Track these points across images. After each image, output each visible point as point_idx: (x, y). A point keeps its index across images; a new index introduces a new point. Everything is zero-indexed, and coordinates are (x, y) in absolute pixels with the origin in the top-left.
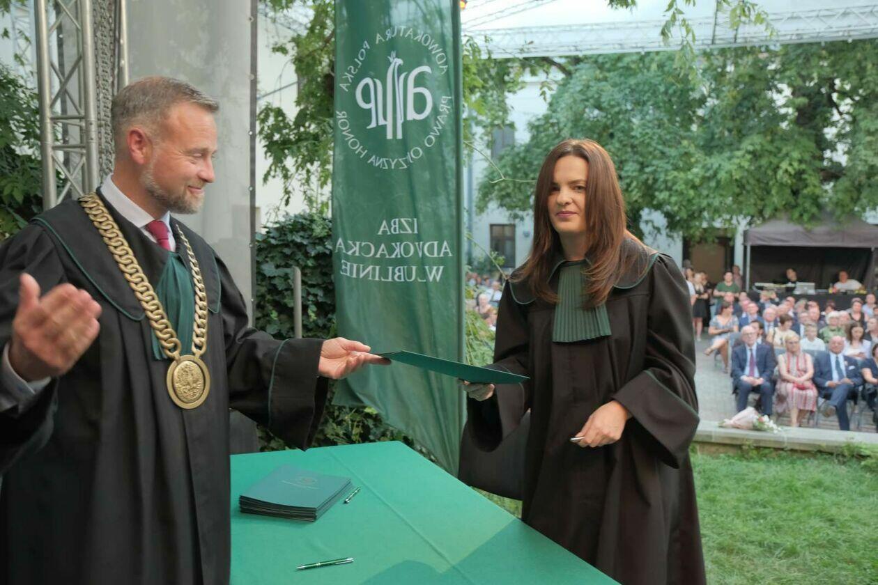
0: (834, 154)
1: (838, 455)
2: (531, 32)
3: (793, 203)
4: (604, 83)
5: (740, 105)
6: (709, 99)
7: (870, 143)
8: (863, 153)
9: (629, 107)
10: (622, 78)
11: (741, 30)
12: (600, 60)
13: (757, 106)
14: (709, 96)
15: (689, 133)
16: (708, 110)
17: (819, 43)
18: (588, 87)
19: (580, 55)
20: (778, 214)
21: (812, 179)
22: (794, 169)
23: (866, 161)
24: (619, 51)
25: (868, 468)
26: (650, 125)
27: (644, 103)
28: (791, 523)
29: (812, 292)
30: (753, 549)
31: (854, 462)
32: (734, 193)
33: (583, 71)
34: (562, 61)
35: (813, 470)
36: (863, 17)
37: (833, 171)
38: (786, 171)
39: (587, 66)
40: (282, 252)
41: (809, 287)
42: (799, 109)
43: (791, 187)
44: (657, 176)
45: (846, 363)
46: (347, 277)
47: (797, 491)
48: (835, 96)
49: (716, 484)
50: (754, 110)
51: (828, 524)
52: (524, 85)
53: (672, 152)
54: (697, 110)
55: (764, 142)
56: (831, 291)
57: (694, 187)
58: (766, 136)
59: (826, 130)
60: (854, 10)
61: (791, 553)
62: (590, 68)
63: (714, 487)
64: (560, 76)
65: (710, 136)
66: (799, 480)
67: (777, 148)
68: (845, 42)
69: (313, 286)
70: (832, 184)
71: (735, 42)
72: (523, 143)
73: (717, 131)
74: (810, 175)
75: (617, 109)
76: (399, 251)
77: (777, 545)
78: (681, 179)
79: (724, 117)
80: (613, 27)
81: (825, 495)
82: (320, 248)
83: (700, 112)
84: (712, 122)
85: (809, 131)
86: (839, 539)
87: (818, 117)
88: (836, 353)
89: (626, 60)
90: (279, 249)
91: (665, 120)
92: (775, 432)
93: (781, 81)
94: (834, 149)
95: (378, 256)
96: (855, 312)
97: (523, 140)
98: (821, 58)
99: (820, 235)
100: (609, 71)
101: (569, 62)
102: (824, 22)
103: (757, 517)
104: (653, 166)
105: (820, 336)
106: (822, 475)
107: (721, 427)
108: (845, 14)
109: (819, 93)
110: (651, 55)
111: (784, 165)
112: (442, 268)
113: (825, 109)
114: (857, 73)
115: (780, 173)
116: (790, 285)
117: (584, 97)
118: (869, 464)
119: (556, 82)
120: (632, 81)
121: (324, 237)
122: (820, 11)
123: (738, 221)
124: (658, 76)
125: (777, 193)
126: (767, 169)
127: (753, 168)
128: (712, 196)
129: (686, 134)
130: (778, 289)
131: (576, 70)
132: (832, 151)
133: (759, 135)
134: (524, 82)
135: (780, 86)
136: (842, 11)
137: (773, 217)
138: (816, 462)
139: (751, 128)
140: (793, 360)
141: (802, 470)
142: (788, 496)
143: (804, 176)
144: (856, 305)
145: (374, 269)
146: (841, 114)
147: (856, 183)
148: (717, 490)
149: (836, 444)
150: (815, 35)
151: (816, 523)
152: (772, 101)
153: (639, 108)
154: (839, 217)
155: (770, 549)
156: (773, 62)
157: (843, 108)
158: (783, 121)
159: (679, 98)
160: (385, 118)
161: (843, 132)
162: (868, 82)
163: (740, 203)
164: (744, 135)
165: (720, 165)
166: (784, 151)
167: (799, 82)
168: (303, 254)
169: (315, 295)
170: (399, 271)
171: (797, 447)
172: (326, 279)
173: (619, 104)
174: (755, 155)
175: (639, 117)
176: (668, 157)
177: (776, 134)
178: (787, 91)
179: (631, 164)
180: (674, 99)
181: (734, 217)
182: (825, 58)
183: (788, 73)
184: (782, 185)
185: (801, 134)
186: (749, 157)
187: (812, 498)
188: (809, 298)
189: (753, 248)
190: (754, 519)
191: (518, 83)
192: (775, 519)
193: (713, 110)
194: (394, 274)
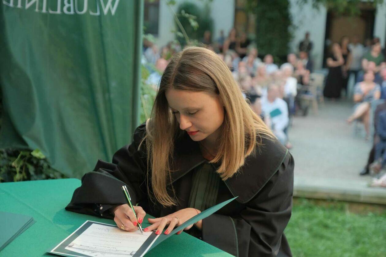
46: (9, 7)
49: (366, 240)
63: (364, 243)
107: (370, 186)
148: (367, 246)
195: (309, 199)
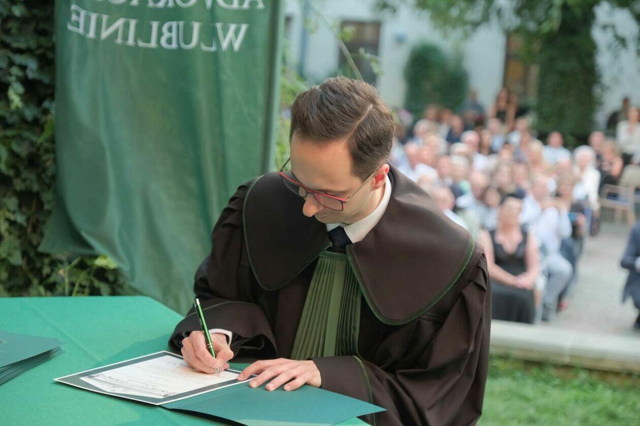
46: (79, 35)
69: (20, 51)
95: (135, 3)
112: (244, 27)
169: (23, 68)
170: (170, 30)
194: (160, 34)
195: (590, 370)
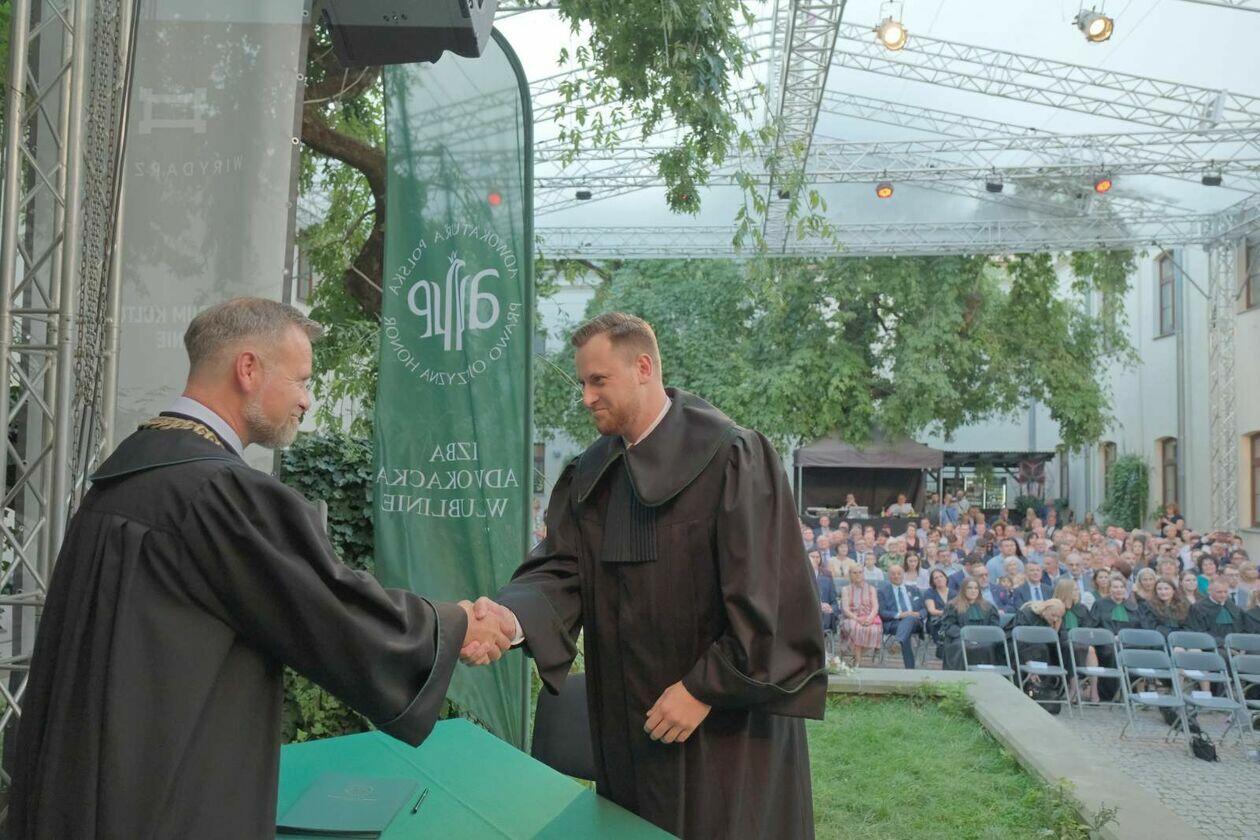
0: (881, 371)
1: (915, 696)
2: (570, 233)
3: (845, 421)
4: (647, 290)
5: (788, 317)
6: (756, 311)
7: (918, 361)
8: (913, 370)
9: (673, 317)
10: (666, 285)
11: (789, 241)
12: (642, 266)
13: (806, 319)
14: (757, 307)
15: (737, 346)
16: (757, 322)
17: (864, 258)
18: (629, 294)
19: (622, 259)
20: (829, 433)
21: (863, 396)
22: (845, 385)
23: (915, 379)
24: (663, 257)
25: (945, 710)
26: (696, 336)
27: (689, 314)
28: (877, 780)
29: (865, 516)
30: (841, 815)
31: (930, 706)
32: (785, 410)
33: (624, 278)
34: (600, 265)
35: (889, 716)
36: (906, 234)
37: (882, 388)
38: (837, 387)
39: (628, 271)
40: (299, 481)
41: (863, 512)
42: (846, 324)
43: (841, 404)
44: (704, 392)
45: (910, 593)
46: (390, 513)
47: (877, 741)
48: (880, 312)
50: (802, 324)
51: (913, 776)
52: (558, 289)
53: (719, 365)
54: (745, 322)
55: (814, 358)
56: (883, 514)
57: (743, 404)
58: (815, 351)
59: (872, 346)
60: (897, 227)
61: (882, 815)
62: (631, 274)
64: (598, 281)
65: (758, 349)
66: (877, 728)
67: (827, 363)
68: (890, 258)
70: (879, 401)
71: (784, 253)
72: (556, 352)
73: (766, 344)
74: (860, 392)
75: (661, 318)
76: (454, 481)
77: (866, 808)
78: (730, 394)
79: (772, 330)
80: (658, 231)
81: (907, 744)
82: (350, 477)
83: (748, 324)
84: (761, 335)
85: (859, 346)
86: (927, 794)
87: (865, 332)
88: (897, 585)
89: (671, 266)
90: (296, 478)
91: (712, 331)
92: (848, 674)
93: (828, 295)
94: (881, 366)
95: (429, 487)
96: (910, 537)
97: (556, 349)
98: (866, 272)
99: (871, 456)
100: (652, 277)
101: (607, 266)
102: (869, 237)
103: (840, 776)
104: (700, 380)
105: (878, 565)
106: (900, 721)
108: (888, 231)
109: (865, 308)
110: (696, 262)
111: (835, 381)
112: (506, 500)
113: (872, 324)
114: (901, 290)
115: (831, 388)
116: (843, 509)
117: (626, 305)
118: (946, 706)
119: (593, 287)
120: (677, 289)
121: (356, 463)
122: (865, 225)
123: (788, 439)
124: (704, 284)
125: (829, 411)
126: (817, 385)
127: (803, 383)
128: (762, 413)
129: (733, 346)
130: (832, 514)
131: (616, 275)
132: (878, 368)
133: (809, 350)
134: (557, 286)
135: (826, 299)
136: (885, 228)
137: (824, 435)
138: (892, 707)
139: (800, 342)
140: (858, 592)
141: (879, 716)
142: (868, 747)
143: (854, 393)
144: (911, 529)
145: (424, 502)
146: (886, 329)
147: (907, 401)
149: (911, 685)
150: (861, 249)
151: (901, 777)
152: (821, 314)
153: (685, 317)
154: (891, 436)
155: (858, 812)
156: (820, 275)
157: (887, 325)
158: (830, 336)
159: (725, 308)
160: (443, 326)
161: (889, 348)
162: (912, 299)
163: (791, 422)
164: (793, 349)
165: (770, 380)
166: (834, 367)
167: (847, 296)
168: (327, 484)
170: (454, 505)
171: (870, 692)
172: (356, 513)
173: (662, 313)
174: (806, 371)
175: (685, 327)
176: (716, 371)
177: (825, 349)
178: (835, 304)
179: (676, 377)
180: (722, 309)
181: (785, 436)
182: (870, 273)
183: (836, 286)
184: (833, 401)
185: (850, 349)
186: (799, 372)
187: (894, 748)
188: (864, 524)
189: (803, 468)
190: (839, 778)
191: (552, 286)
192: (859, 777)
193: (761, 322)
194: (447, 508)
